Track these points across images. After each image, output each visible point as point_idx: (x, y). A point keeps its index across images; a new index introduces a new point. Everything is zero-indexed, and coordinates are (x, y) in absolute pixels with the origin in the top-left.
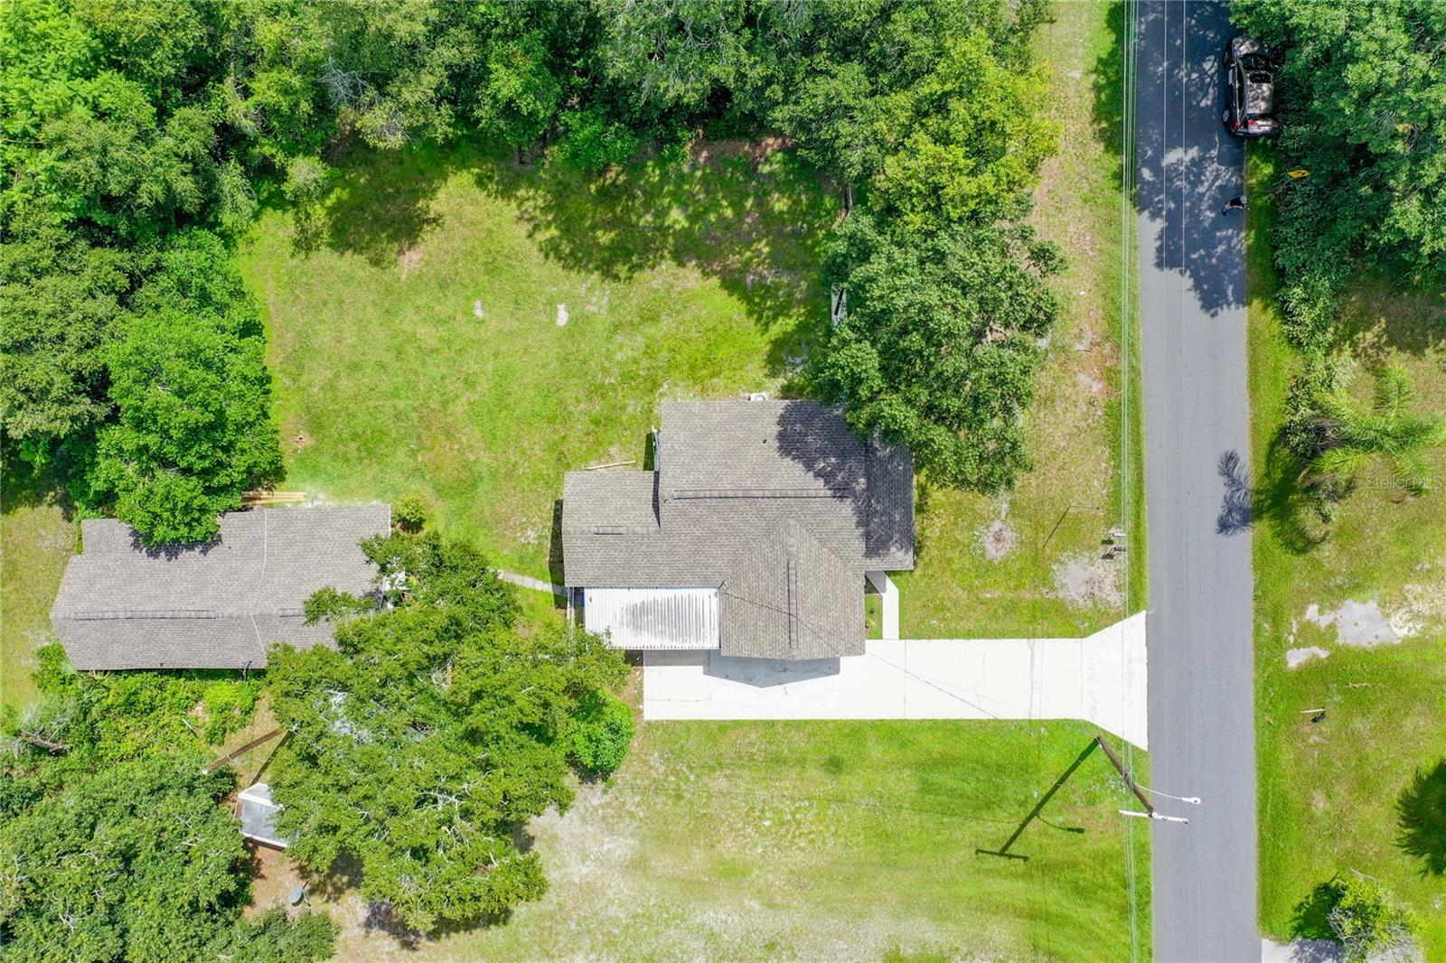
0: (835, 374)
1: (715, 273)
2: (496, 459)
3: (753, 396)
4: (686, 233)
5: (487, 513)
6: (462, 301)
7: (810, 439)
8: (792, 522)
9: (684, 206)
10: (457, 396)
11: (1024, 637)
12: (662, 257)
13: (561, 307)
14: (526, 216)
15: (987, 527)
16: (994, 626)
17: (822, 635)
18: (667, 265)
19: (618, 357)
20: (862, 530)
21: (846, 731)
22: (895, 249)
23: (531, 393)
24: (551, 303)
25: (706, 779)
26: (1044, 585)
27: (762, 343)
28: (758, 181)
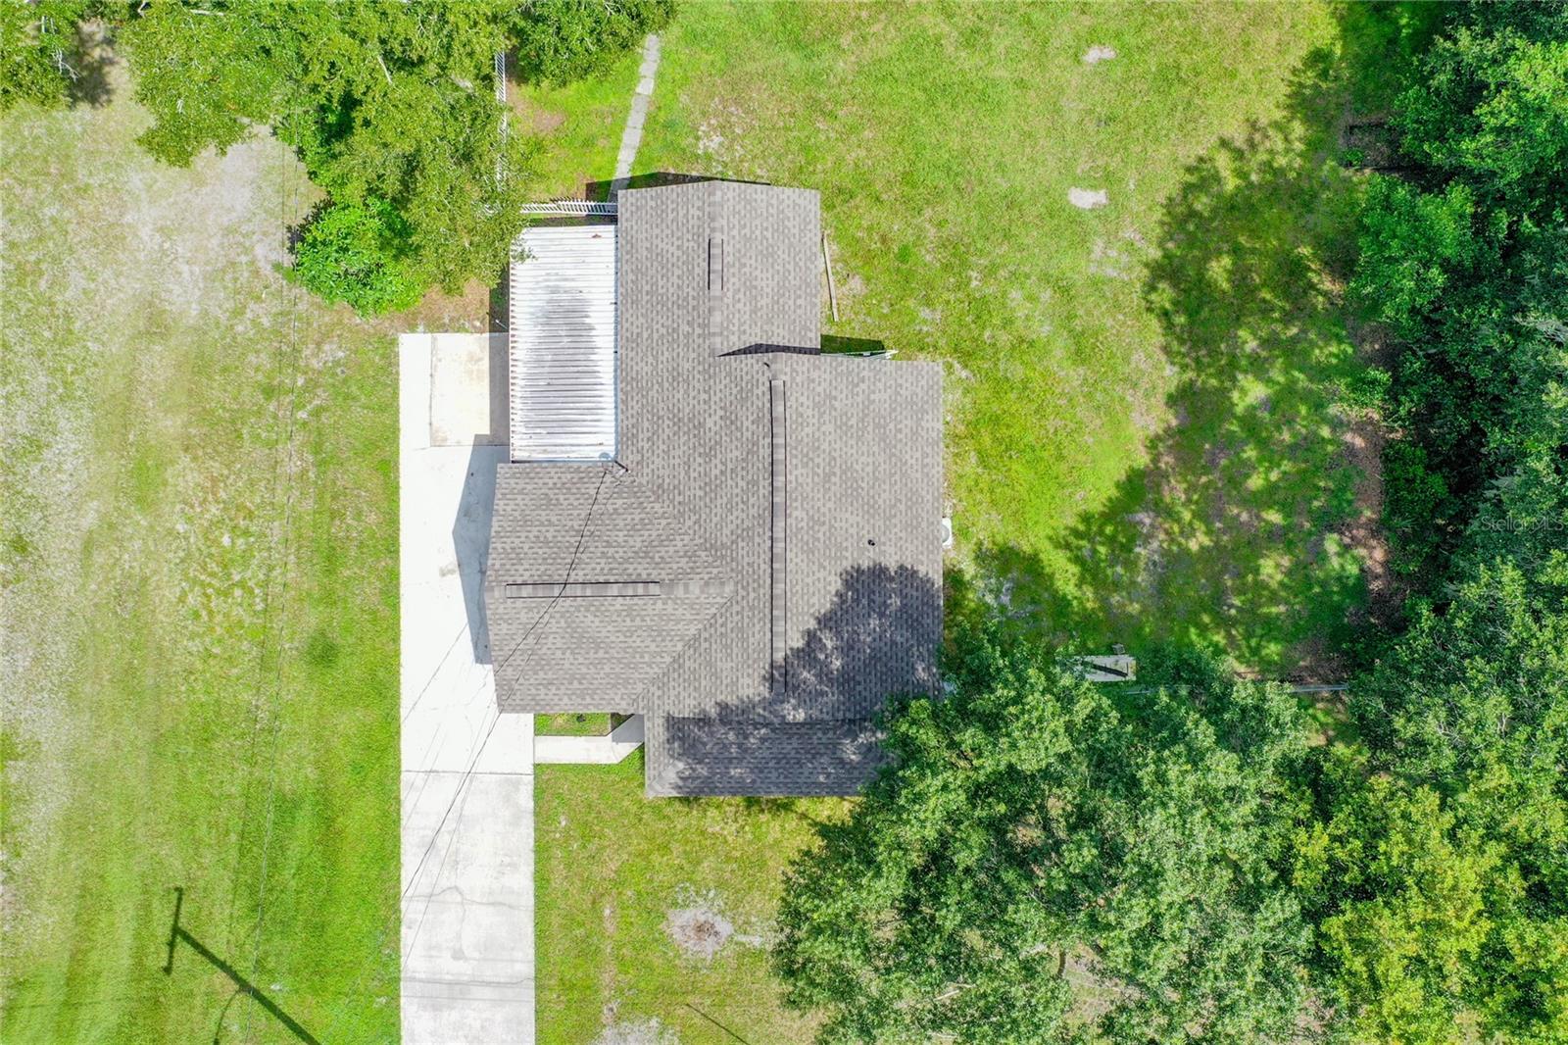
0: (1006, 684)
1: (1156, 460)
2: (843, 81)
3: (947, 523)
4: (1226, 411)
5: (751, 67)
6: (1113, 26)
7: (874, 622)
8: (729, 589)
9: (1271, 405)
10: (950, 16)
11: (538, 971)
12: (1184, 367)
13: (1100, 197)
14: (1257, 137)
15: (722, 912)
16: (555, 921)
17: (531, 640)
18: (1171, 376)
19: (1015, 294)
20: (713, 712)
21: (381, 674)
22: (1254, 803)
23: (955, 142)
24: (1108, 179)
25: (298, 439)
26: (623, 1005)
27: (1036, 538)
28: (1310, 533)
